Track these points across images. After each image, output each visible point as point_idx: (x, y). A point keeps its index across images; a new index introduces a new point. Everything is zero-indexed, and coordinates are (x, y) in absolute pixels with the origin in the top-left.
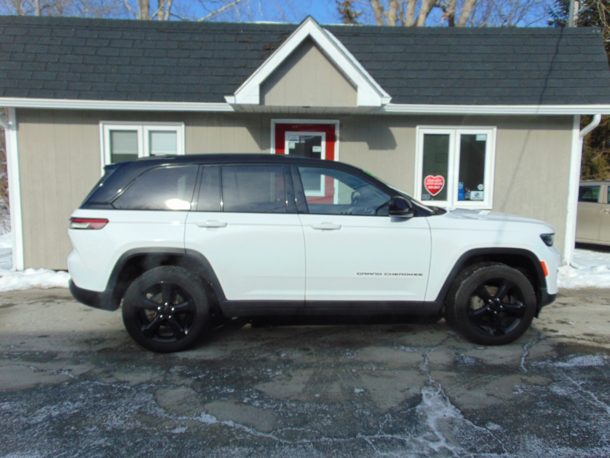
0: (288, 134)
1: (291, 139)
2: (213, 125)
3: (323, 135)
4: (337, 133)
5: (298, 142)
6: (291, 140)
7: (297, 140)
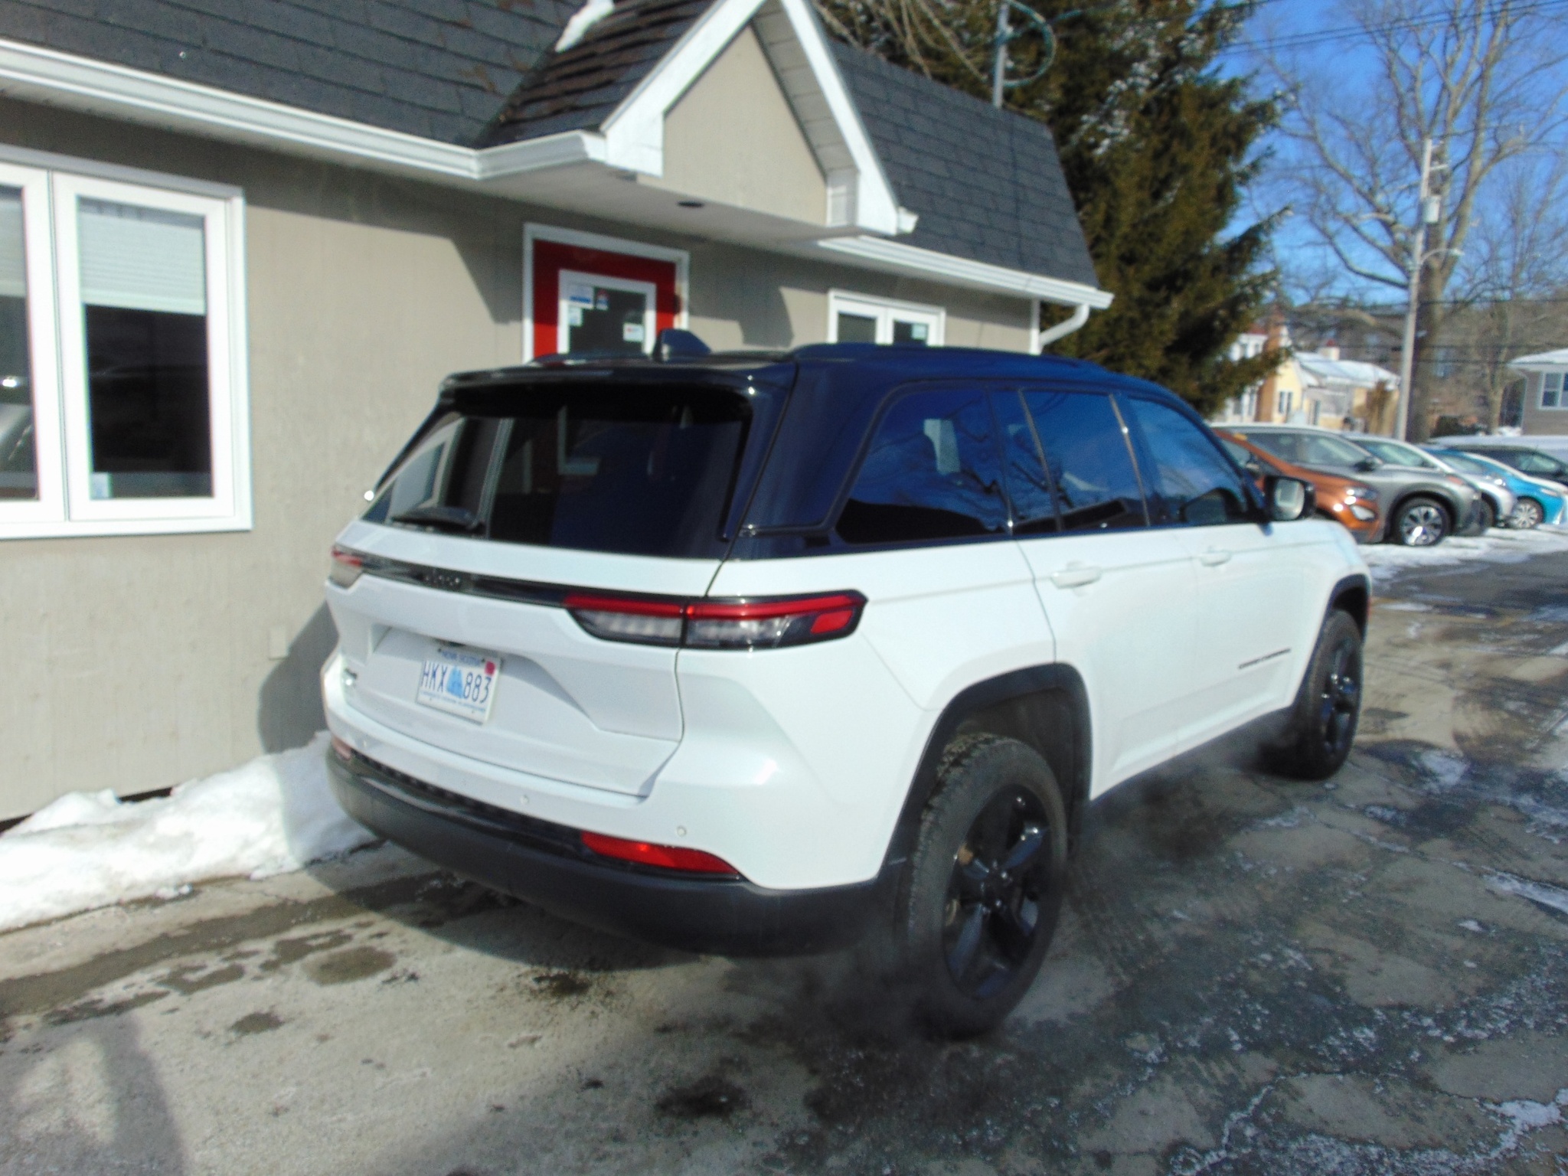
0: (568, 280)
1: (574, 294)
2: (342, 214)
3: (648, 290)
4: (683, 289)
5: (590, 306)
6: (574, 299)
7: (587, 301)
